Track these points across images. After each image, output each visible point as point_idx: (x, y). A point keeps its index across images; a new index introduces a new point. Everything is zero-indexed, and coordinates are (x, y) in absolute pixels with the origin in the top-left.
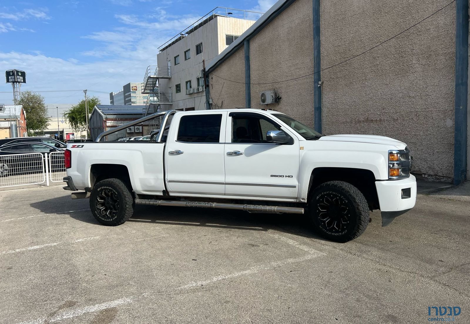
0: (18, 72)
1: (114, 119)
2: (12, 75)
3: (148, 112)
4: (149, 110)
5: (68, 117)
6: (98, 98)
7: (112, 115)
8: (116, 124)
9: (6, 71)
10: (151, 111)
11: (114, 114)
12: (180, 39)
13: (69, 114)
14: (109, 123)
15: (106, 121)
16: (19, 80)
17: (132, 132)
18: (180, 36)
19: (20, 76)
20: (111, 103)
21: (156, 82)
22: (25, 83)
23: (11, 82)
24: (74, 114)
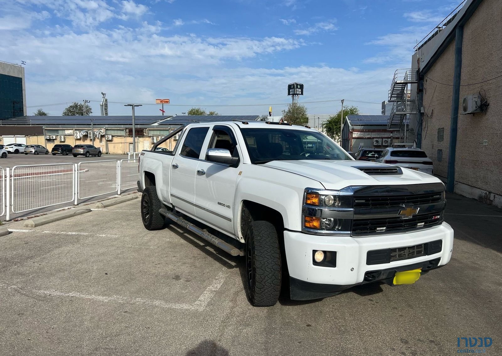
0: (297, 85)
1: (360, 130)
2: (293, 89)
3: (392, 123)
4: (393, 120)
5: (325, 127)
6: (357, 108)
7: (359, 125)
8: (363, 135)
9: (289, 85)
10: (398, 122)
11: (362, 125)
12: (437, 33)
13: (326, 124)
14: (355, 135)
15: (352, 132)
16: (298, 93)
17: (379, 144)
18: (437, 29)
19: (299, 89)
20: (382, 112)
21: (405, 88)
22: (303, 95)
23: (291, 95)
24: (331, 124)
